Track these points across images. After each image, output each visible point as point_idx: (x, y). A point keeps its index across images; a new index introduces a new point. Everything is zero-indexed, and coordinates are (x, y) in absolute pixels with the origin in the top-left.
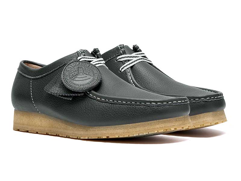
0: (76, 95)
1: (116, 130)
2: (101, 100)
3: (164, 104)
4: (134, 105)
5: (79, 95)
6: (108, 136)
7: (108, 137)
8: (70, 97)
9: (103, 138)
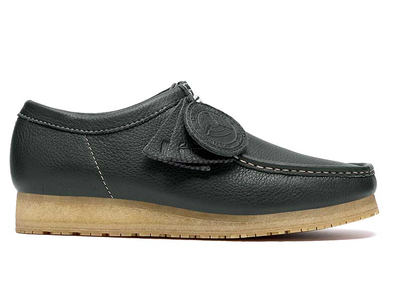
0: (221, 162)
1: (302, 220)
2: (265, 170)
3: (348, 174)
4: (327, 177)
5: (226, 162)
6: (288, 230)
7: (287, 232)
8: (209, 164)
9: (280, 234)
